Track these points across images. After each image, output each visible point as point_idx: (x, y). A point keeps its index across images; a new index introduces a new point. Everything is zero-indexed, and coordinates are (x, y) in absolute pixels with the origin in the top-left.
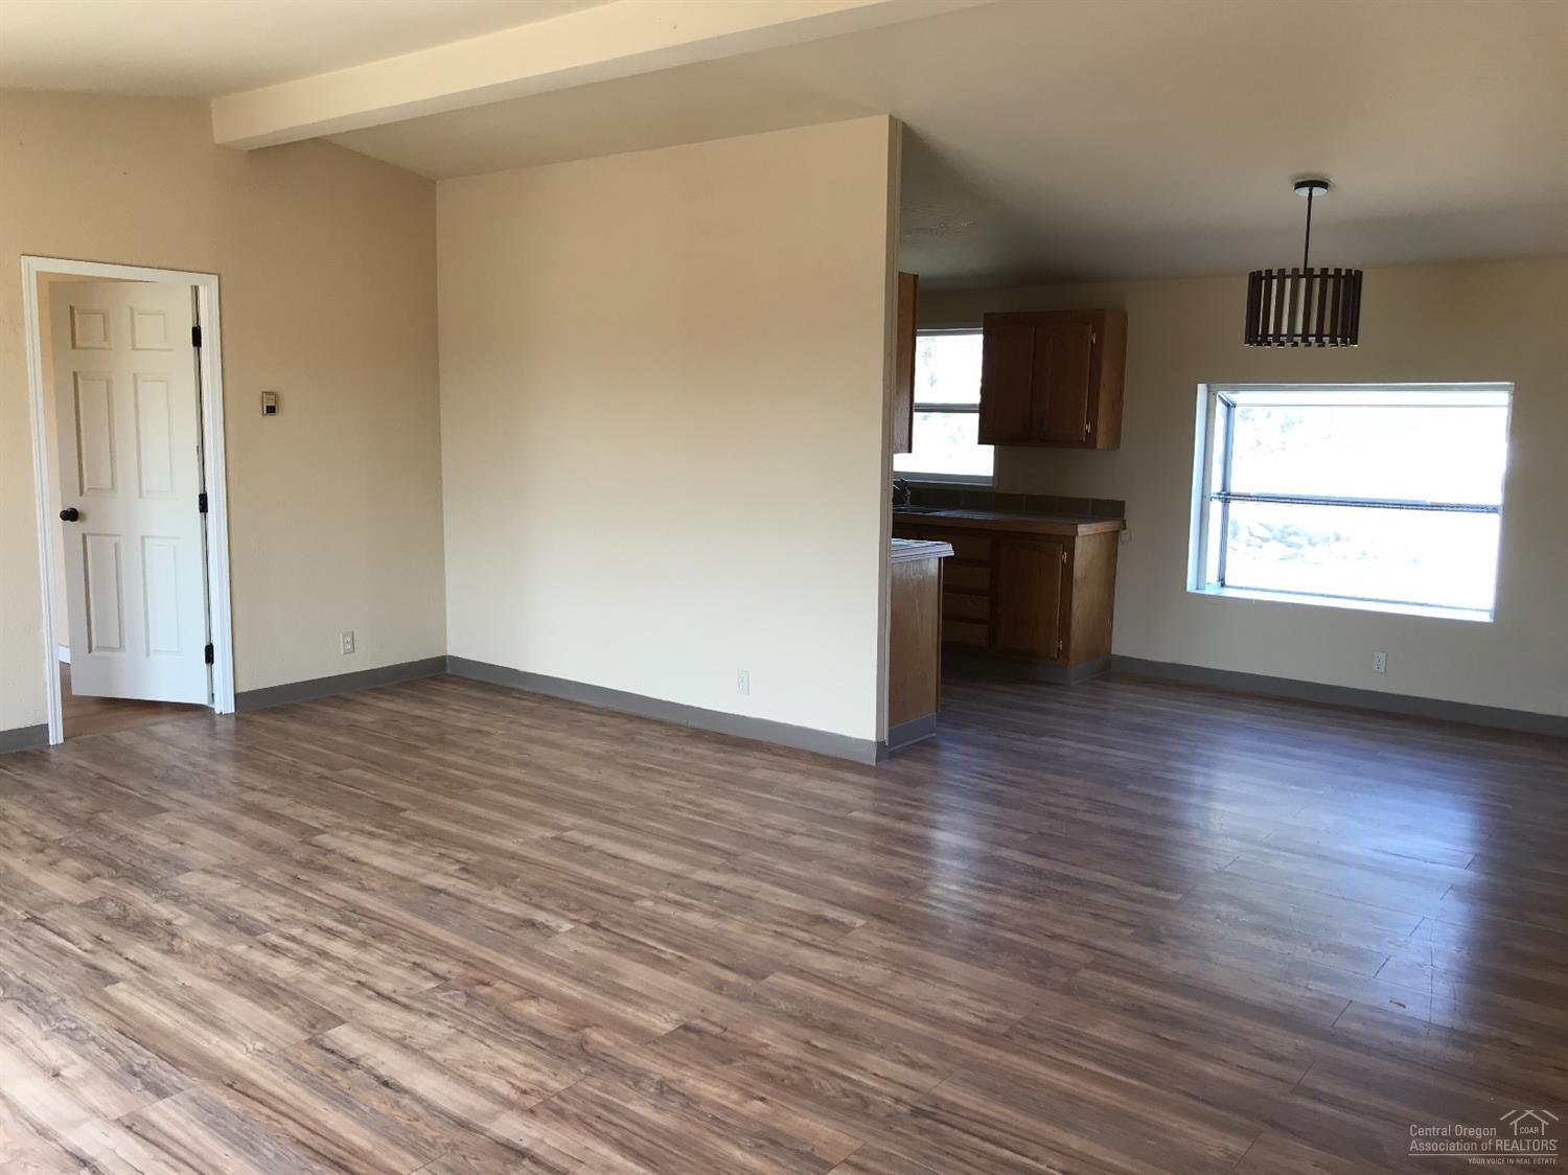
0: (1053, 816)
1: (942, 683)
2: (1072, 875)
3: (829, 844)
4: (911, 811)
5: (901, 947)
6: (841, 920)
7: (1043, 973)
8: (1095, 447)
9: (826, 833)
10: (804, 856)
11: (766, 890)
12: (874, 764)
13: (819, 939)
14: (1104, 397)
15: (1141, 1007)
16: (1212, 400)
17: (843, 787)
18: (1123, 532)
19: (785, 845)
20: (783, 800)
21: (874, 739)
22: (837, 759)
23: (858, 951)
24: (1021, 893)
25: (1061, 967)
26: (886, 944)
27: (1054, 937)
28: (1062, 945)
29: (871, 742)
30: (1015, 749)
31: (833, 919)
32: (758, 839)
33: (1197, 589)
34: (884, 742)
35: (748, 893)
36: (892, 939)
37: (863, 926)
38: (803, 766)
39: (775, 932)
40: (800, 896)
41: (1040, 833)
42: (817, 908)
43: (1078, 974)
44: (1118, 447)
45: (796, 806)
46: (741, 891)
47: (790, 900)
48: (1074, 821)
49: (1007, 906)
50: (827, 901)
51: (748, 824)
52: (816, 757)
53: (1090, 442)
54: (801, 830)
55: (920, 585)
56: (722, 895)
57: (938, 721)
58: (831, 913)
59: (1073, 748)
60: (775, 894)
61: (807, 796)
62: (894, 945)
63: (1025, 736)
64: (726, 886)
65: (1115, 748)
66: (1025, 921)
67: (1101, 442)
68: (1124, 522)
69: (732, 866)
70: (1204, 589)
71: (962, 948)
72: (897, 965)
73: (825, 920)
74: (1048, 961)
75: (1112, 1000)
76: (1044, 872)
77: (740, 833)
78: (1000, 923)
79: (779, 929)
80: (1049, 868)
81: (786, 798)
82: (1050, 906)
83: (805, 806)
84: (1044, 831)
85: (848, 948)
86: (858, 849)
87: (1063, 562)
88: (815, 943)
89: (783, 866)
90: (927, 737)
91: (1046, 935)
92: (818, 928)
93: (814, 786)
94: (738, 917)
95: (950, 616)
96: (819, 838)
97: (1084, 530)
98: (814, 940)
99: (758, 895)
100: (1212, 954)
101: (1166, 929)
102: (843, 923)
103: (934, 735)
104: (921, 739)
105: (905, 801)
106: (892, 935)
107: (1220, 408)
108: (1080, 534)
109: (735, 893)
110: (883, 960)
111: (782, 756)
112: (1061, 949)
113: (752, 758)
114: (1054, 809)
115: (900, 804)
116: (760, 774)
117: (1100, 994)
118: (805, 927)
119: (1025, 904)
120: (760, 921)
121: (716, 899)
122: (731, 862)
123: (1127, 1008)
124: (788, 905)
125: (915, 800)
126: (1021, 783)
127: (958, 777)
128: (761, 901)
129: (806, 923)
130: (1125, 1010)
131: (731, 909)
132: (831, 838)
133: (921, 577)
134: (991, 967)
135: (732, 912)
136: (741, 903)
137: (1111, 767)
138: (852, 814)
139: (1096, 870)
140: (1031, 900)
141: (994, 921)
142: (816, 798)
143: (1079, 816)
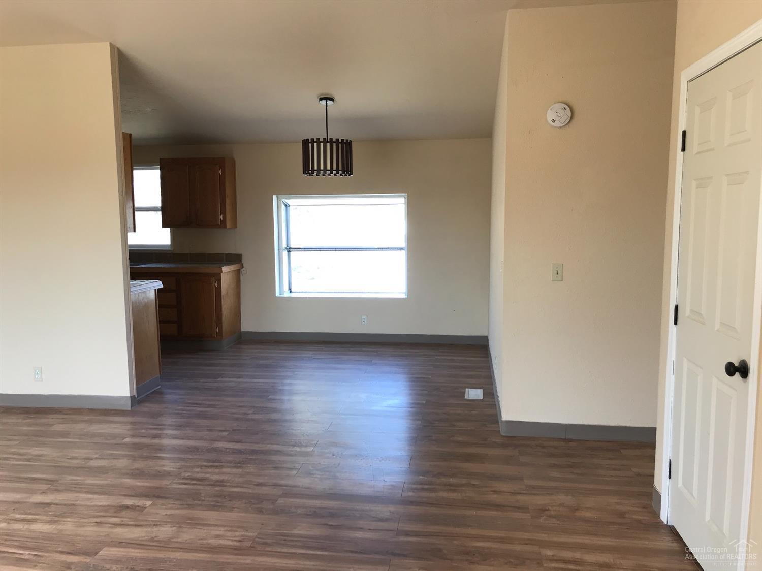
0: (237, 419)
1: (162, 357)
2: (257, 449)
3: (116, 461)
4: (159, 432)
5: (177, 511)
6: (137, 504)
7: (259, 506)
8: (226, 227)
9: (112, 454)
10: (101, 471)
11: (83, 498)
12: (130, 409)
13: (125, 519)
14: (228, 201)
15: (315, 512)
16: (279, 203)
17: (113, 425)
18: (242, 269)
19: (88, 468)
20: (77, 440)
21: (129, 395)
22: (105, 410)
23: (152, 521)
24: (234, 465)
25: (268, 500)
26: (169, 512)
27: (259, 485)
28: (264, 488)
29: (127, 397)
30: (206, 387)
31: (132, 505)
32: (69, 467)
33: (280, 294)
34: (134, 396)
35: (72, 503)
36: (171, 508)
37: (151, 505)
38: (86, 418)
39: (96, 522)
40: (106, 496)
41: (233, 430)
42: (119, 501)
43: (278, 502)
44: (236, 227)
45: (88, 443)
46: (66, 502)
47: (102, 501)
48: (248, 420)
49: (229, 474)
50: (125, 495)
51: (59, 460)
52: (92, 411)
53: (223, 224)
54: (96, 456)
55: (146, 306)
56: (53, 507)
57: (161, 379)
58: (129, 502)
59: (235, 382)
60: (89, 499)
61: (94, 435)
62: (173, 512)
63: (209, 380)
64: (54, 502)
65: (256, 378)
66: (241, 480)
67: (228, 225)
68: (243, 264)
69: (55, 488)
70: (283, 295)
71: (212, 503)
72: (178, 523)
73: (127, 507)
74: (259, 499)
75: (299, 512)
76: (242, 450)
77: (55, 466)
78: (228, 484)
79: (98, 520)
80: (244, 447)
81: (80, 439)
82: (251, 469)
83: (93, 441)
84: (235, 428)
85: (146, 521)
86: (134, 460)
87: (215, 287)
88: (123, 523)
89: (90, 481)
90: (156, 389)
91: (255, 485)
92: (124, 513)
93: (95, 428)
94: (69, 519)
95: (162, 321)
96: (108, 459)
97: (225, 269)
98: (123, 521)
99: (78, 503)
100: (338, 475)
101: (312, 467)
102: (138, 506)
103: (159, 387)
104: (153, 390)
105: (155, 427)
106: (170, 506)
107: (283, 207)
108: (223, 272)
109: (60, 505)
110: (169, 522)
111: (70, 414)
112: (265, 490)
113: (50, 419)
114: (236, 416)
115: (151, 429)
116: (59, 427)
117: (293, 510)
118: (115, 515)
119: (238, 470)
120: (83, 518)
121: (50, 511)
122: (53, 486)
123: (308, 513)
124: (101, 504)
125: (159, 425)
126: (215, 405)
127: (180, 408)
128: (81, 506)
129: (115, 512)
130: (308, 515)
131: (62, 515)
132: (116, 457)
133: (146, 300)
134: (231, 509)
135: (63, 517)
136: (70, 510)
137: (258, 388)
138: (125, 440)
139: (268, 444)
140: (240, 467)
141: (225, 484)
142: (100, 435)
143: (250, 417)
